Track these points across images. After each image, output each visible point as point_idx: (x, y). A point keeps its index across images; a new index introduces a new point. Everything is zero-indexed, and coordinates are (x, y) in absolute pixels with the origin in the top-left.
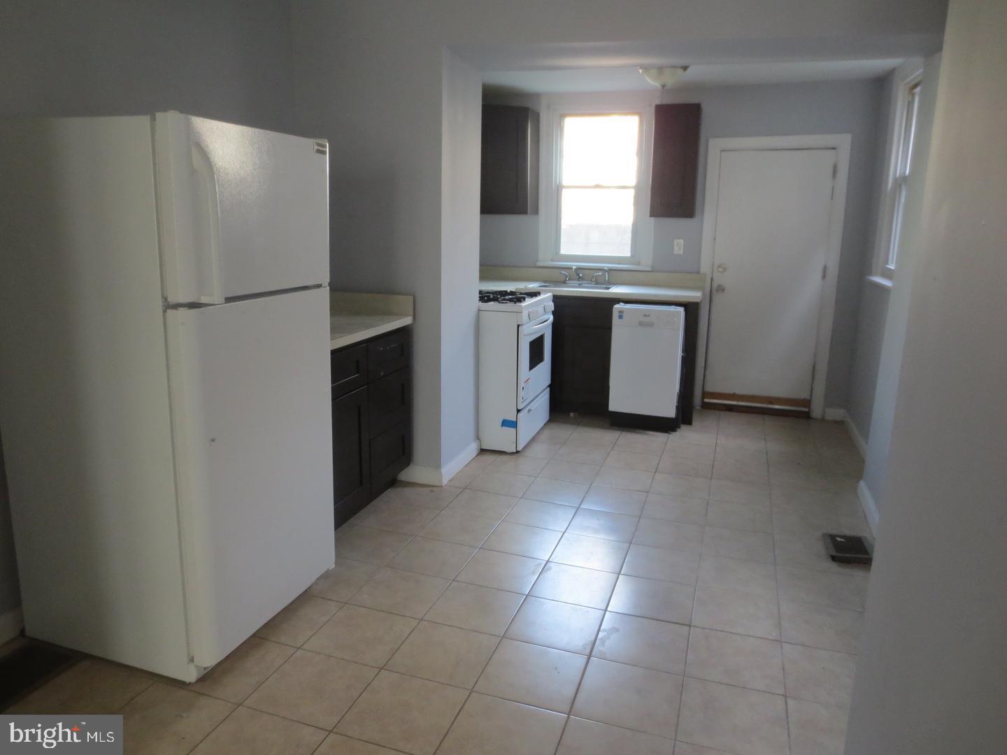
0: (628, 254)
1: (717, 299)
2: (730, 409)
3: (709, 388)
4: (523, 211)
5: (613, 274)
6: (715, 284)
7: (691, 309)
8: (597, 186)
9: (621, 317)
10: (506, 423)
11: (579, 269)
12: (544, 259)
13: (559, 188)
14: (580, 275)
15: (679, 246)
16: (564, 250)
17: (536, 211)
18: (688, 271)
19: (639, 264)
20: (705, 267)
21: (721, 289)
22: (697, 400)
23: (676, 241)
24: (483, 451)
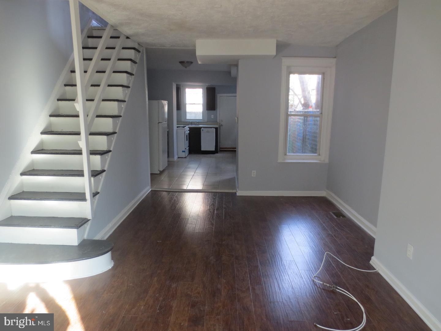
0: (202, 118)
1: (221, 127)
2: (225, 151)
3: (221, 147)
4: (179, 110)
5: (199, 123)
6: (220, 124)
7: (216, 129)
8: (194, 104)
9: (203, 131)
10: (183, 151)
11: (192, 122)
12: (183, 120)
13: (186, 104)
14: (192, 123)
15: (212, 116)
16: (187, 118)
17: (181, 110)
18: (215, 122)
19: (204, 120)
20: (218, 121)
21: (222, 125)
22: (219, 149)
23: (212, 115)
24: (178, 158)
